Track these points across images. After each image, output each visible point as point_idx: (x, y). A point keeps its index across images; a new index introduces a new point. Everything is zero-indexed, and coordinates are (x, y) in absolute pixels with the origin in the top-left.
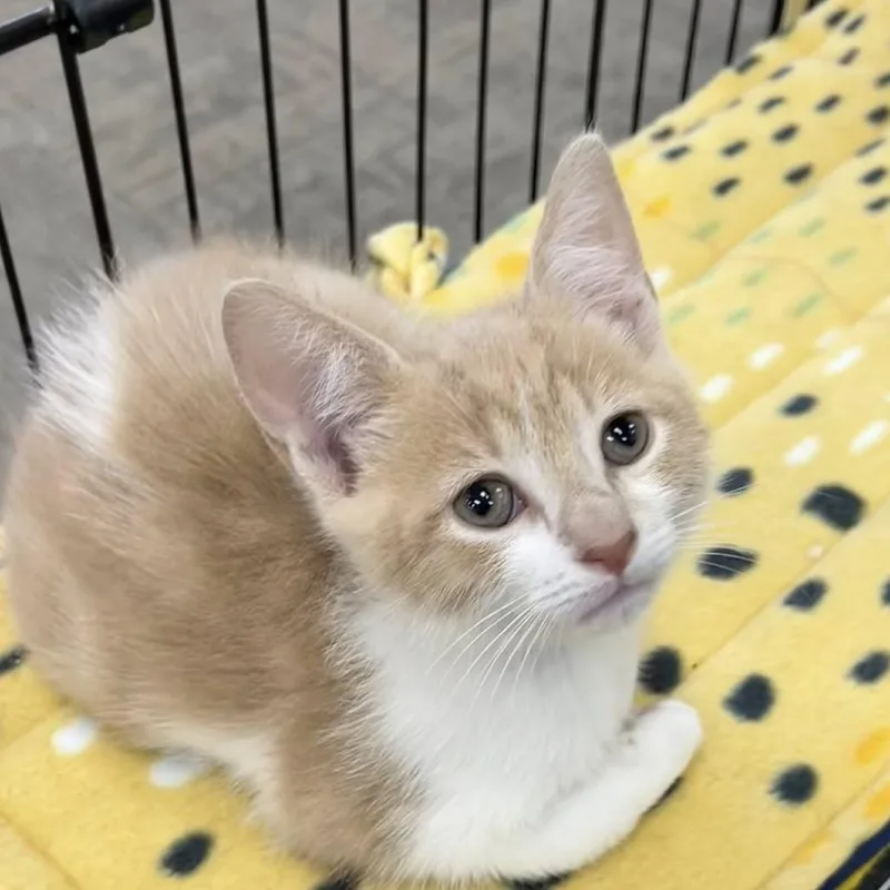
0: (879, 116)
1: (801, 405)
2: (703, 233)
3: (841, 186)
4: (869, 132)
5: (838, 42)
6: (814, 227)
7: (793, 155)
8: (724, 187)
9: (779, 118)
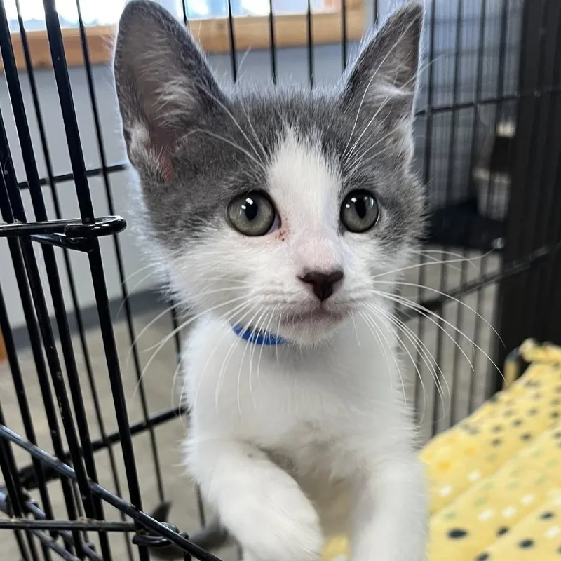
0: (555, 415)
1: (548, 516)
2: (491, 459)
3: (545, 440)
4: (551, 421)
5: (532, 391)
6: (537, 455)
7: (523, 430)
8: (496, 442)
9: (513, 418)
